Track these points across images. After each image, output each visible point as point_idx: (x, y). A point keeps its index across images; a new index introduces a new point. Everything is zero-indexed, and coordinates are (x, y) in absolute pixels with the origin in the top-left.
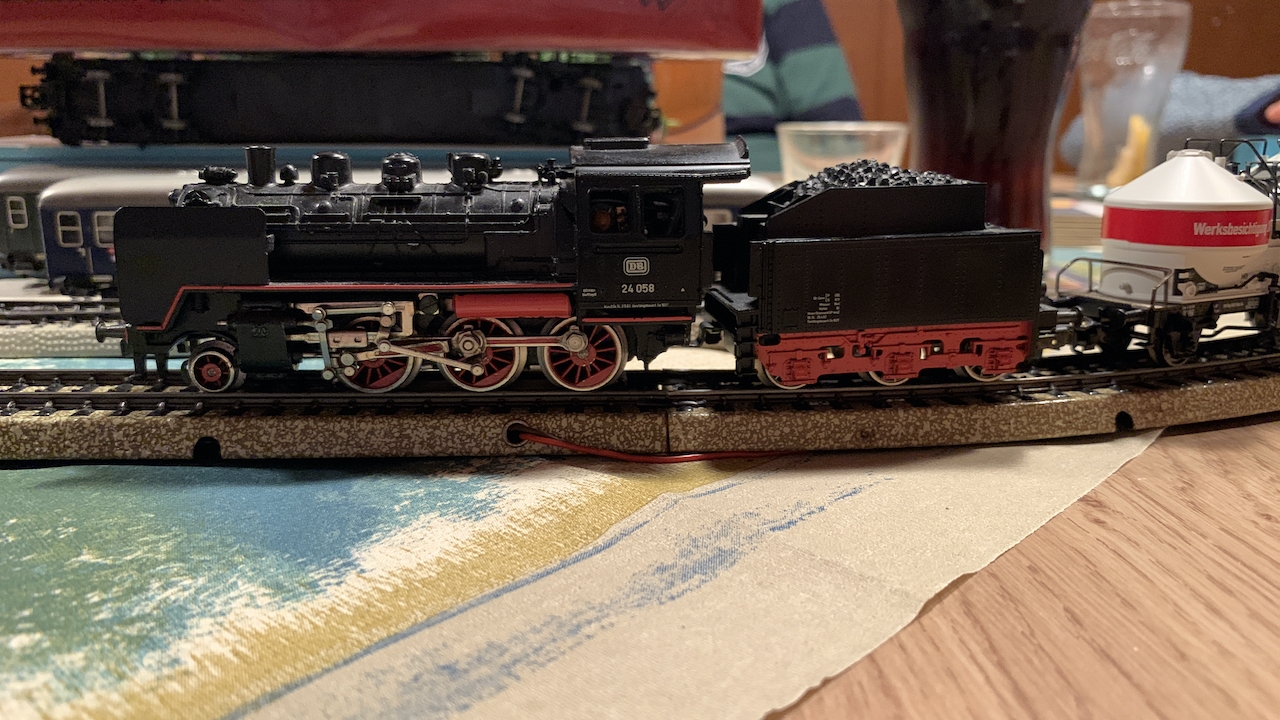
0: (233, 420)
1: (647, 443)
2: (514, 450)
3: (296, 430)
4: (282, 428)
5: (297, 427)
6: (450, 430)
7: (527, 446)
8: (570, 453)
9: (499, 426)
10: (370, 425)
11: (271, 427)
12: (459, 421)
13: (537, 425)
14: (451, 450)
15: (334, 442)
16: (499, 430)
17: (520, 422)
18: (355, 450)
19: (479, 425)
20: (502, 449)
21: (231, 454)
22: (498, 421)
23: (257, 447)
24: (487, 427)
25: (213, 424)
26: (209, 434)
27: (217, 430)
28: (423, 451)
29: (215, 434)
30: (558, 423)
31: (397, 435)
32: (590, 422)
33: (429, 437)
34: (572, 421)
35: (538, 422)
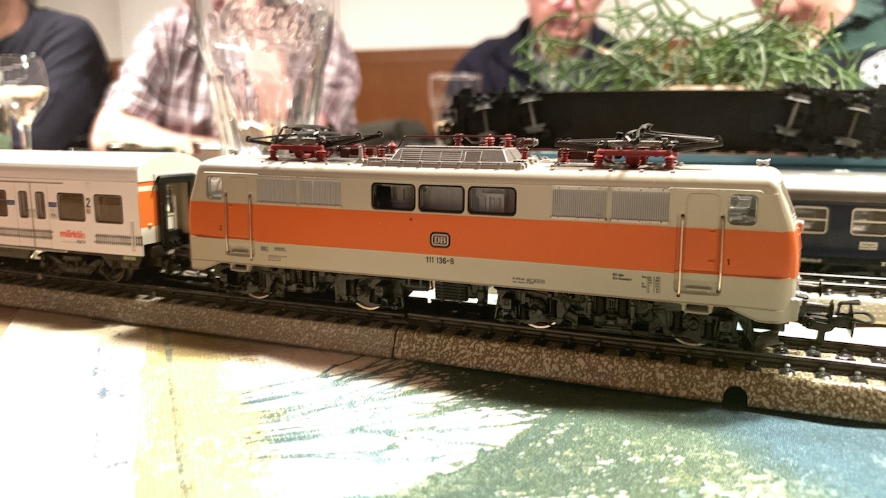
21: (756, 401)
23: (780, 401)
25: (741, 376)
26: (737, 385)
27: (745, 382)
29: (742, 385)
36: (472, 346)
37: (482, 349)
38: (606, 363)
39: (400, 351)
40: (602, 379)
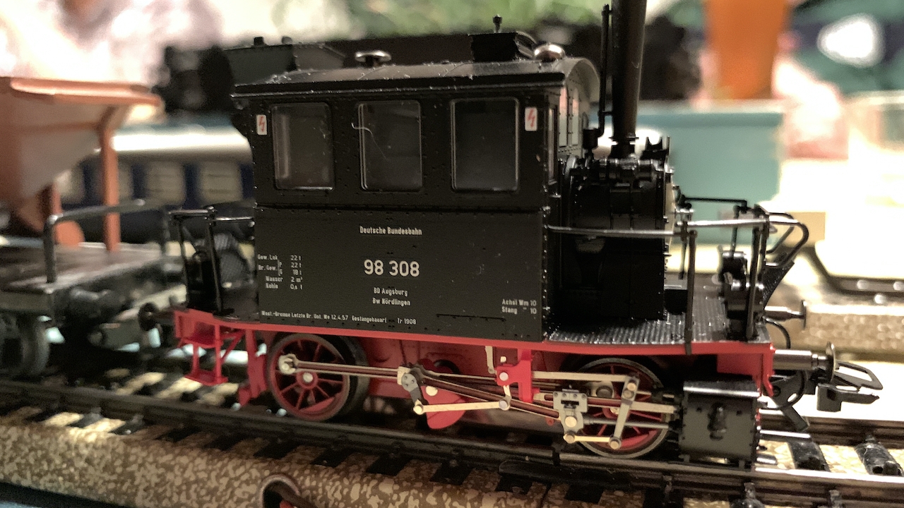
9: (255, 481)
12: (201, 463)
13: (311, 489)
17: (286, 480)
19: (226, 475)
22: (254, 472)
24: (237, 479)
30: (345, 492)
31: (119, 470)
32: (399, 499)
33: (157, 480)
34: (369, 492)
35: (314, 483)
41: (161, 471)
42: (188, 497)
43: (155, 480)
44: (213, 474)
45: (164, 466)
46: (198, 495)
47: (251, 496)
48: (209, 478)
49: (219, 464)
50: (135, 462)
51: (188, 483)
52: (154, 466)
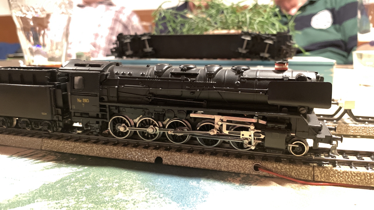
0: (167, 152)
1: (306, 176)
2: (256, 173)
3: (185, 157)
4: (181, 156)
5: (186, 156)
6: (234, 163)
7: (261, 173)
8: (276, 177)
9: (251, 164)
10: (208, 159)
11: (178, 155)
12: (237, 161)
13: (265, 165)
14: (234, 170)
15: (197, 163)
16: (251, 166)
17: (259, 164)
18: (203, 166)
19: (244, 163)
20: (252, 172)
21: (166, 163)
22: (251, 162)
23: (173, 162)
24: (247, 164)
25: (161, 153)
26: (160, 156)
27: (162, 155)
28: (225, 169)
30: (272, 165)
31: (217, 163)
32: (284, 167)
33: (227, 165)
34: (278, 165)
35: (265, 164)
36: (69, 144)
37: (73, 146)
38: (116, 149)
39: (44, 147)
40: (114, 156)
41: (228, 163)
42: (235, 168)
43: (226, 165)
44: (241, 163)
45: (228, 161)
46: (238, 167)
47: (250, 167)
48: (240, 164)
49: (242, 161)
50: (221, 161)
51: (235, 165)
52: (225, 162)
